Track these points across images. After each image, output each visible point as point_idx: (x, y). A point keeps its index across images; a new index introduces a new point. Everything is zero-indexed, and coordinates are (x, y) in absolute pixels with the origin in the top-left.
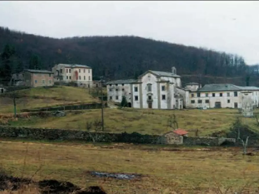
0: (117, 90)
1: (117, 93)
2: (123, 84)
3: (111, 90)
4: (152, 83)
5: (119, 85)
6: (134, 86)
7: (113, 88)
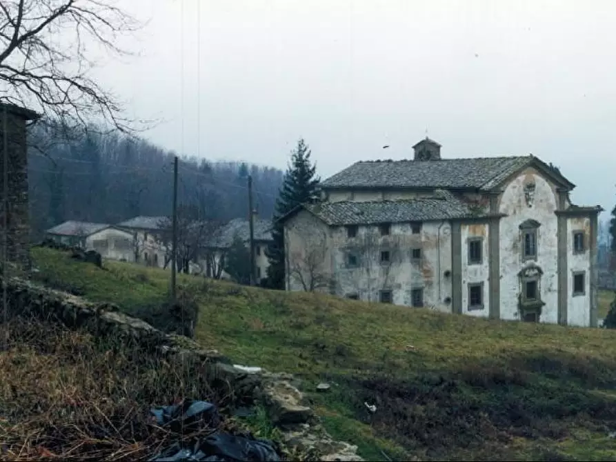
0: (385, 257)
1: (387, 272)
2: (416, 226)
3: (353, 260)
4: (539, 219)
5: (396, 230)
6: (466, 233)
7: (369, 246)
